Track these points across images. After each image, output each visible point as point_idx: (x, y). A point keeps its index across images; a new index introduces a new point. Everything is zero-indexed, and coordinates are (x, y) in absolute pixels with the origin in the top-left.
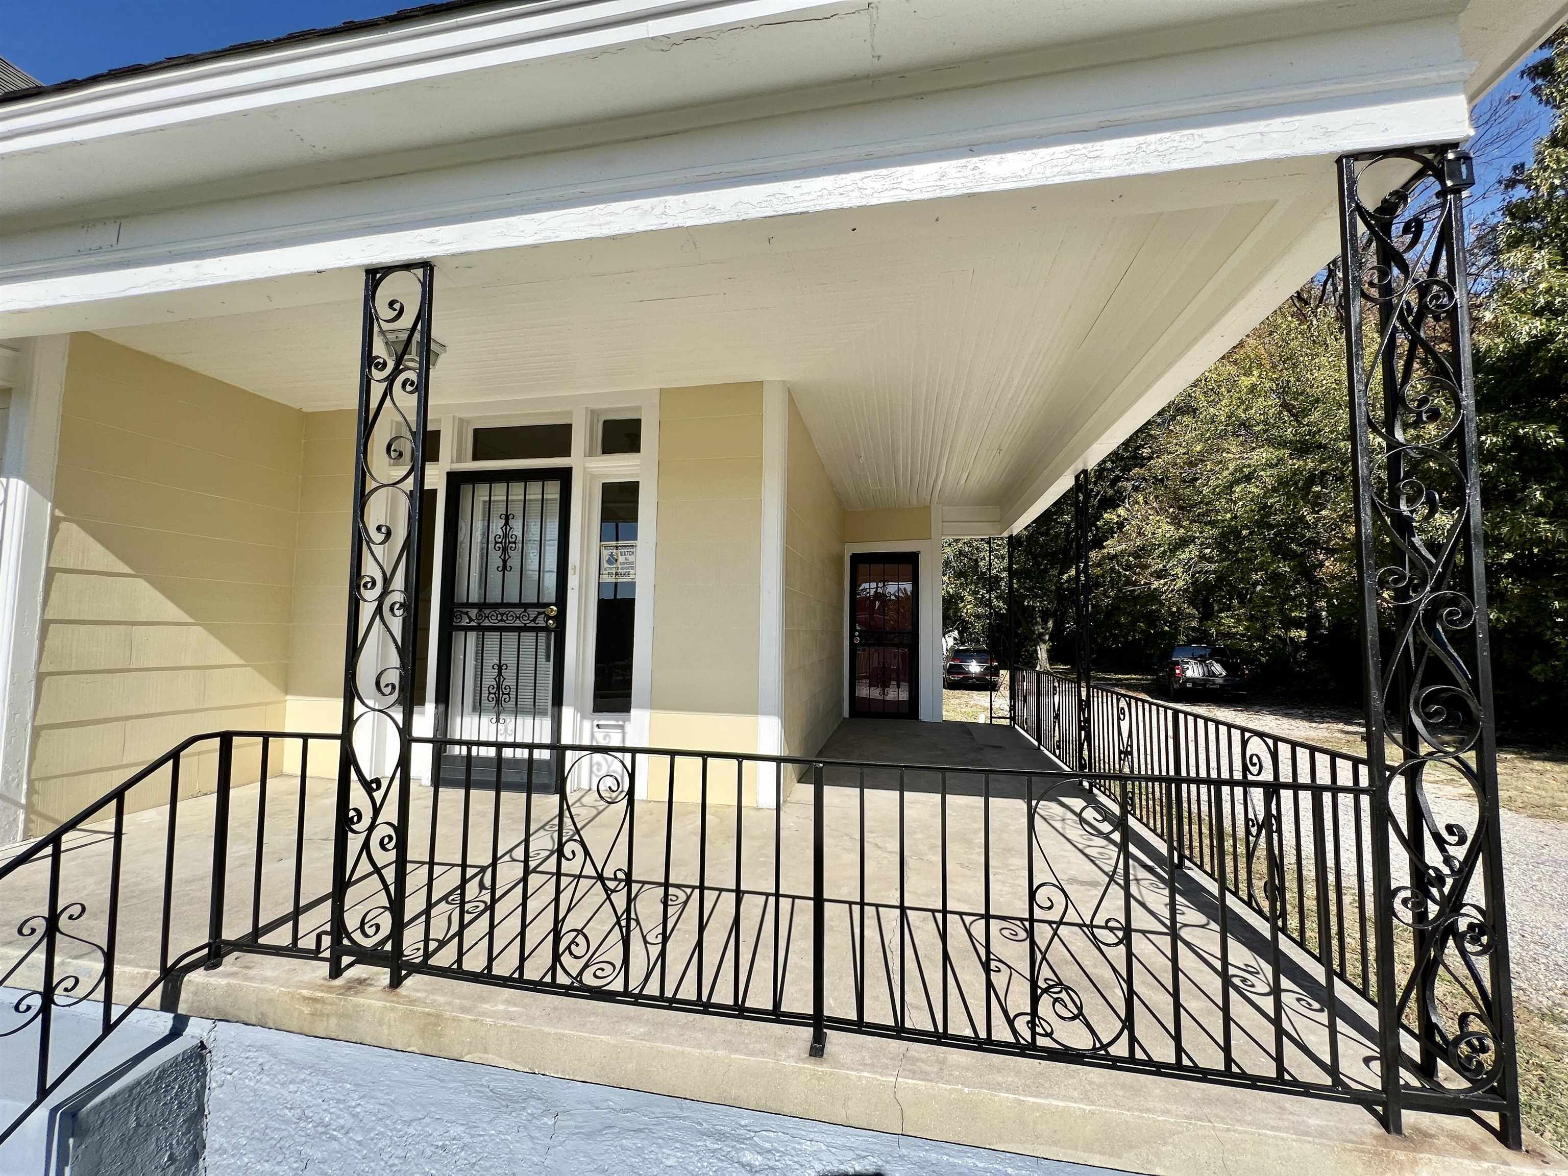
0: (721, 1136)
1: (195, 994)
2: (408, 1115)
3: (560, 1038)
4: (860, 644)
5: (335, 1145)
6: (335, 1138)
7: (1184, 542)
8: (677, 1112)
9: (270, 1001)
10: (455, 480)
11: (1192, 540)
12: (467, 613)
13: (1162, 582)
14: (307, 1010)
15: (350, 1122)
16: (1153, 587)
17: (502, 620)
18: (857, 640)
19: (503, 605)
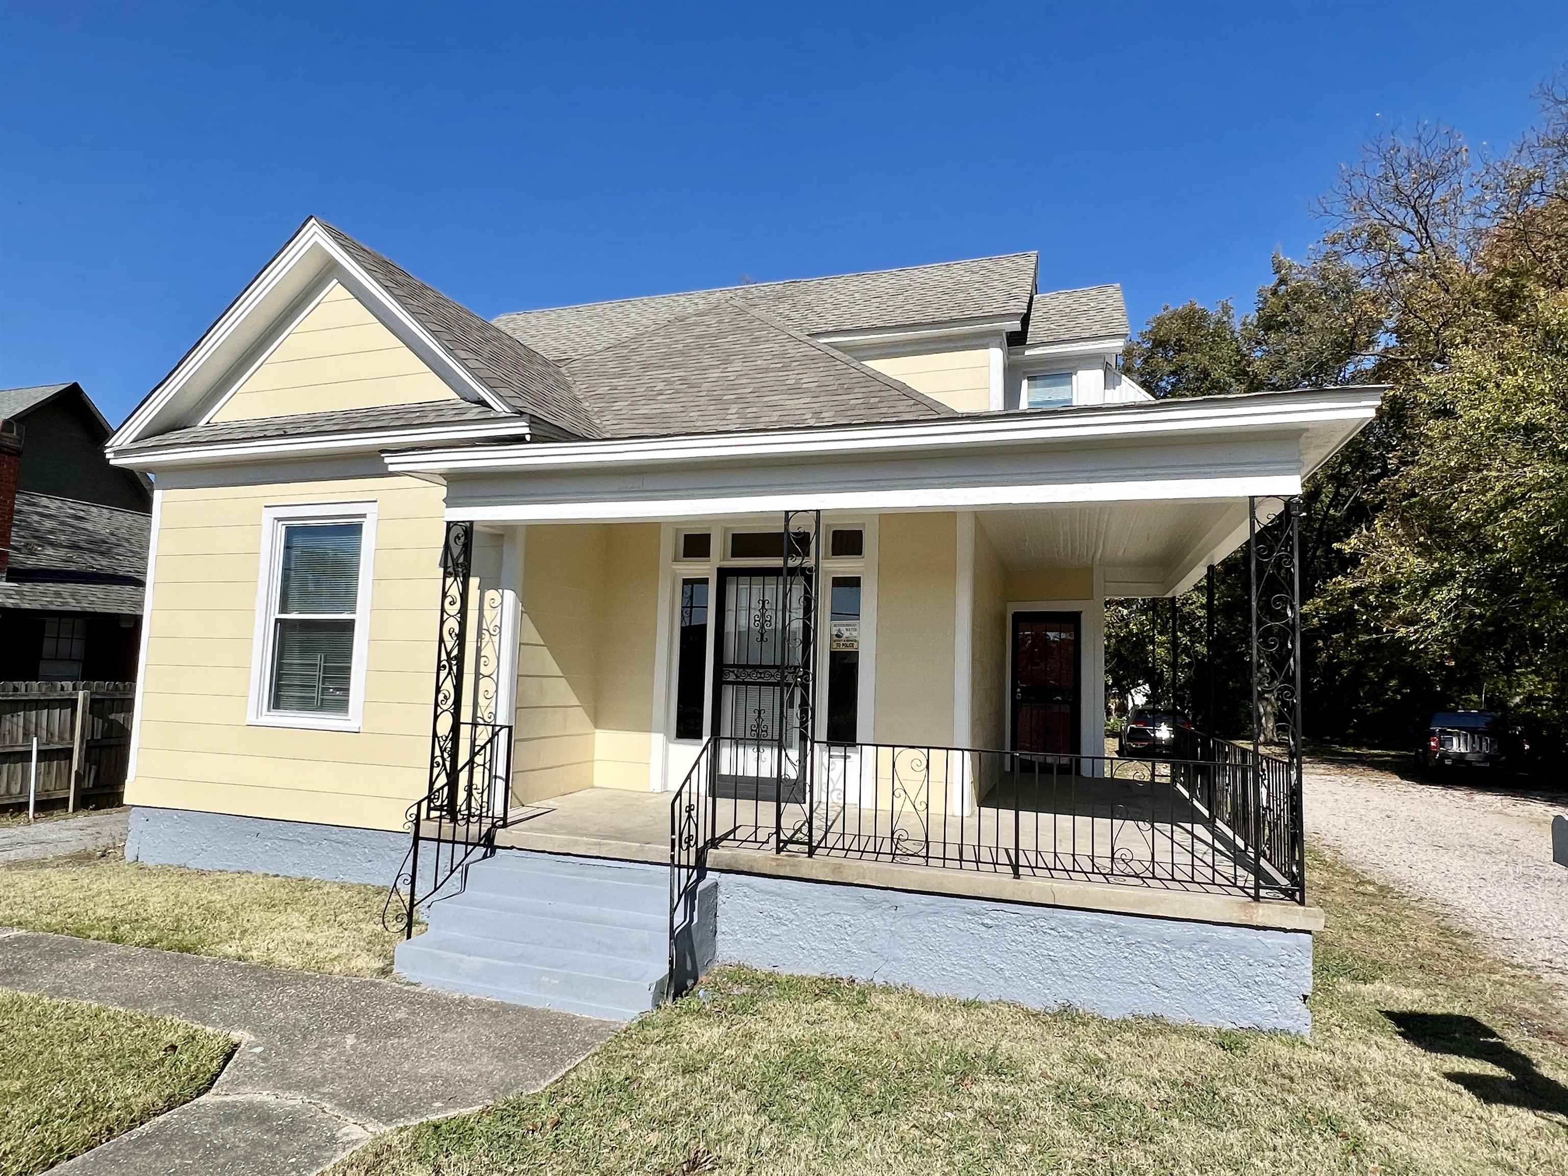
0: (975, 914)
1: (715, 858)
2: (822, 912)
3: (900, 871)
4: (1022, 700)
5: (785, 928)
6: (786, 925)
7: (1440, 579)
8: (953, 904)
9: (755, 860)
10: (724, 574)
11: (1452, 575)
12: (733, 672)
13: (1412, 629)
14: (774, 864)
15: (792, 917)
16: (1397, 635)
17: (760, 678)
18: (1019, 696)
19: (761, 666)
